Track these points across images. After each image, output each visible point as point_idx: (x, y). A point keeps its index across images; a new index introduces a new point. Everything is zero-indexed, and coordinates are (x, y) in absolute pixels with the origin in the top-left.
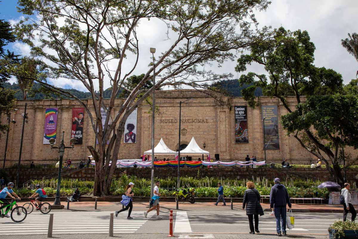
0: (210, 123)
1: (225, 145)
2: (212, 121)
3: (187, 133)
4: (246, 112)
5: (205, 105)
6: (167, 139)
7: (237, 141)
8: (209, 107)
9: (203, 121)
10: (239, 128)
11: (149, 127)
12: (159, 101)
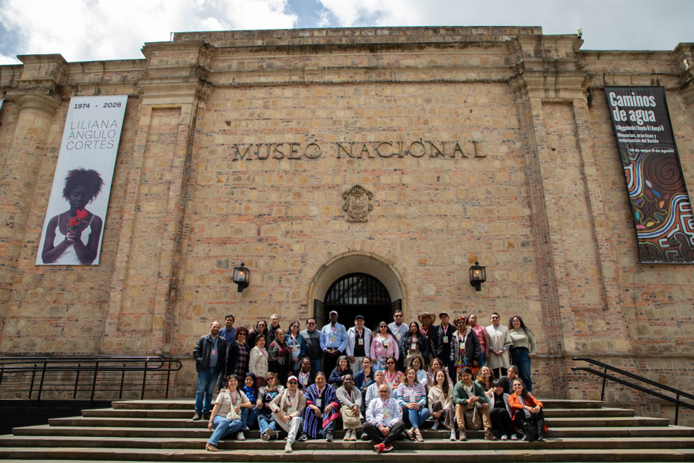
0: (495, 157)
1: (591, 271)
2: (504, 149)
3: (376, 210)
4: (663, 114)
5: (461, 76)
6: (260, 240)
7: (646, 255)
8: (484, 88)
9: (458, 149)
10: (645, 186)
11: (168, 176)
12: (234, 65)
